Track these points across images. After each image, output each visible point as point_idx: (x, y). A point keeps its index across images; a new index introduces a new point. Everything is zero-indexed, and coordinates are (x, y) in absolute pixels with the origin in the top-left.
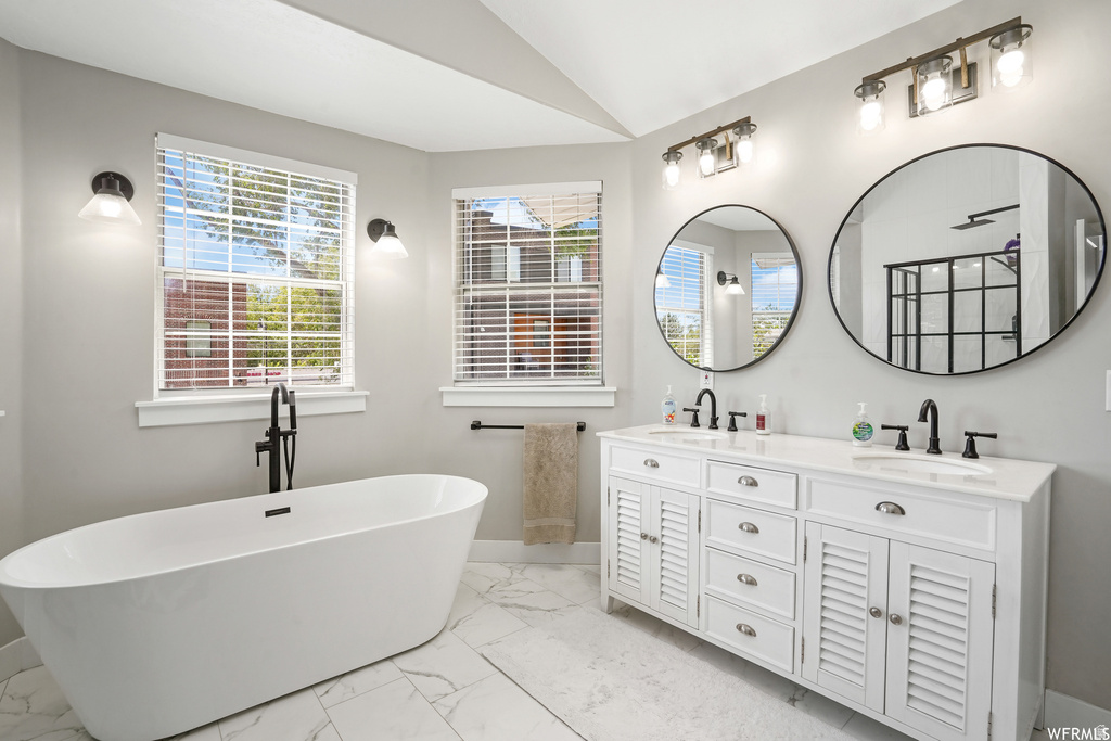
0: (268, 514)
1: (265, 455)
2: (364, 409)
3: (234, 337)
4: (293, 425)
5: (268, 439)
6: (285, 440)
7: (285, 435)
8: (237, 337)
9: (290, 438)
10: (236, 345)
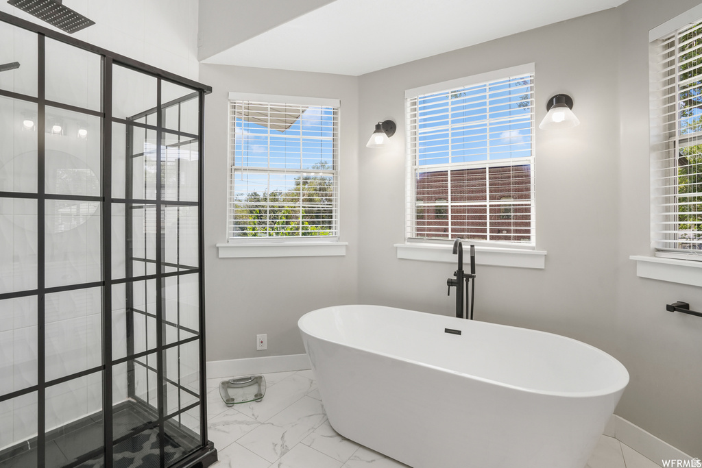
0: (447, 331)
1: (454, 289)
2: (543, 268)
3: (452, 206)
4: (473, 270)
5: (455, 278)
6: (467, 281)
7: (468, 277)
8: (454, 206)
9: (471, 280)
10: (453, 211)
